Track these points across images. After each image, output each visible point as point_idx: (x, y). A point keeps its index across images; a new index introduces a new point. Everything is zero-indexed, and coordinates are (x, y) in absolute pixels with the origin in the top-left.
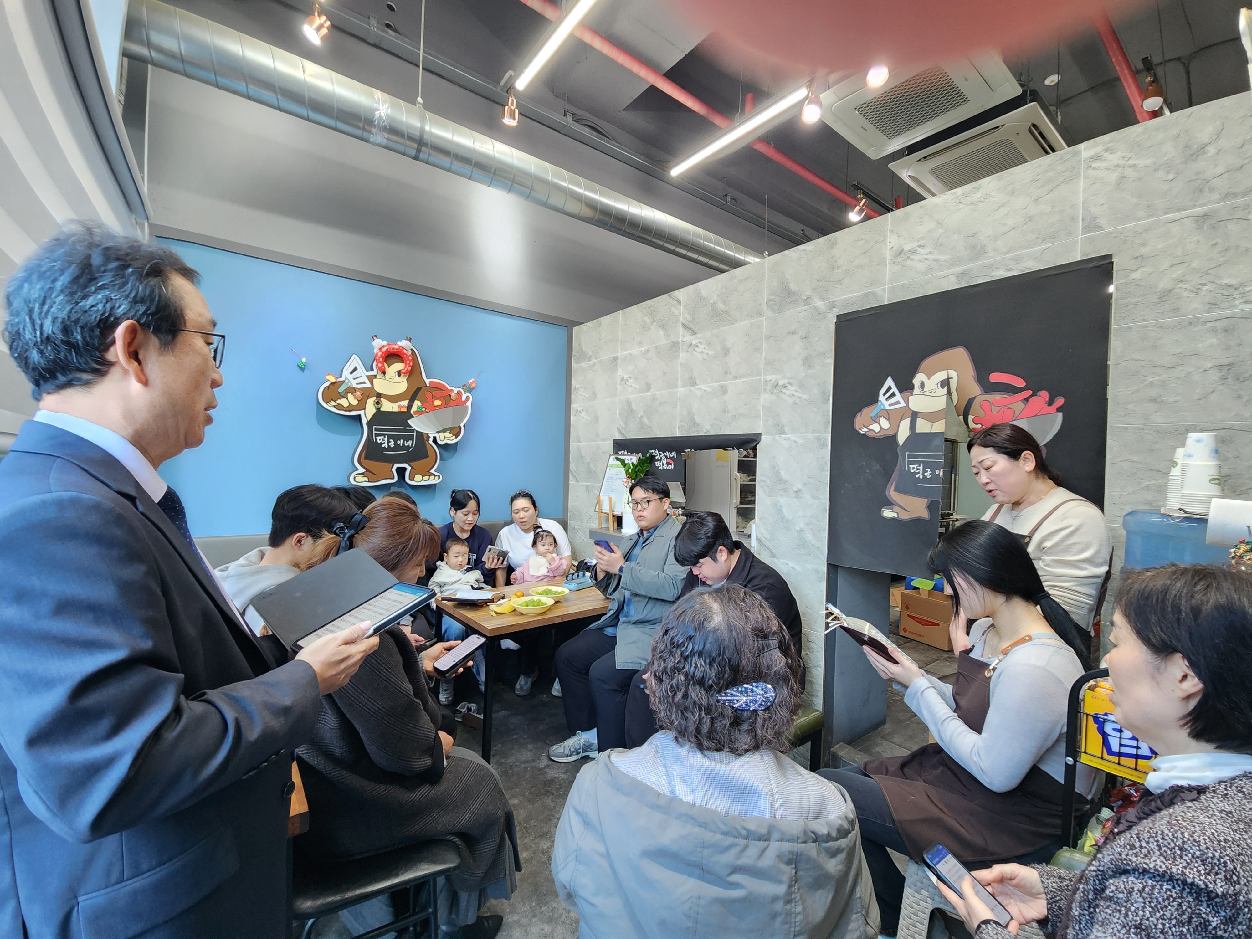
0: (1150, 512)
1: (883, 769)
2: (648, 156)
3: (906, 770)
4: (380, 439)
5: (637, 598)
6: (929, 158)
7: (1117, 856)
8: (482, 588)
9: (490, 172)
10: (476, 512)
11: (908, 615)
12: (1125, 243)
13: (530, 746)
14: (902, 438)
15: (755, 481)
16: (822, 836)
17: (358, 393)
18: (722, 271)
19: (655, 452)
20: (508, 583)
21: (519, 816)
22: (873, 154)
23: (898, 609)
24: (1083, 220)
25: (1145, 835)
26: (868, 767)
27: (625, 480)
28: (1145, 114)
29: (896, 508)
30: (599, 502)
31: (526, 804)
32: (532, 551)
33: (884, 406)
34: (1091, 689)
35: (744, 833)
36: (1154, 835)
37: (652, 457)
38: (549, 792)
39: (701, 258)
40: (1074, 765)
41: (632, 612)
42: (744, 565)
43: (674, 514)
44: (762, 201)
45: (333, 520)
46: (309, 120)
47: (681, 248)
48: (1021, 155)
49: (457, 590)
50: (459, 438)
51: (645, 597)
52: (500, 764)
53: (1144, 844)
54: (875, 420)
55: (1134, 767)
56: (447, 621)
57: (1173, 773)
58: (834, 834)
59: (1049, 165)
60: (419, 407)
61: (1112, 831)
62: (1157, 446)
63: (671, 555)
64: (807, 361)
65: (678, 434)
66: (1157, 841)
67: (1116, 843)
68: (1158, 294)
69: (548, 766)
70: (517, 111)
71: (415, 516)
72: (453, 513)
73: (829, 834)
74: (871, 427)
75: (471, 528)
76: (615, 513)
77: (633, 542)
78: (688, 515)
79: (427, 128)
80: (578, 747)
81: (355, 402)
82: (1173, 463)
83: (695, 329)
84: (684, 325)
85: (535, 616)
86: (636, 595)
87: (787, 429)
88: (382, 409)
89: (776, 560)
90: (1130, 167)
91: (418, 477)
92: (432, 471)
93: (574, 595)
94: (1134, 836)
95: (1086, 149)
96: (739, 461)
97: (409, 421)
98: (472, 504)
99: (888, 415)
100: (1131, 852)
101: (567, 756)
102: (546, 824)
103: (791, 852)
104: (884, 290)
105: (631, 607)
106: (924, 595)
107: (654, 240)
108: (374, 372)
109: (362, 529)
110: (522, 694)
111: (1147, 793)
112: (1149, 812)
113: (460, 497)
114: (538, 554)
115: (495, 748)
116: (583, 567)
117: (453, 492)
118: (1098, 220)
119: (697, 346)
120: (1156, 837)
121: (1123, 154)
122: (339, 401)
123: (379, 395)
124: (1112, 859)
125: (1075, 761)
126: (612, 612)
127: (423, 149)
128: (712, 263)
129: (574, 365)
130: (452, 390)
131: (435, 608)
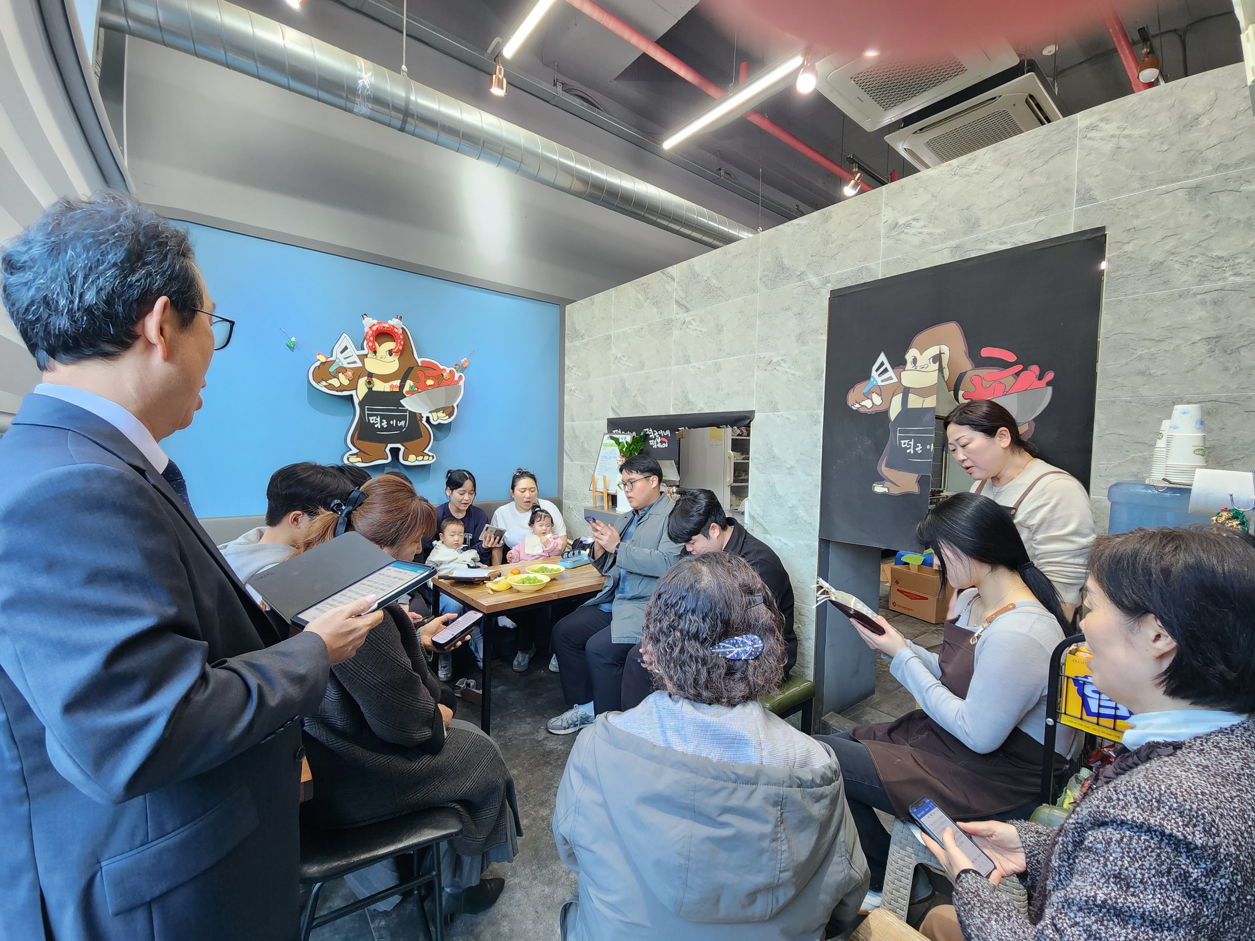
0: (1135, 484)
1: (871, 734)
2: (640, 128)
3: (893, 735)
4: (372, 420)
5: (632, 576)
6: (924, 130)
7: (1095, 809)
8: (478, 567)
9: (478, 144)
10: (472, 492)
11: (898, 590)
12: (1118, 215)
13: (528, 720)
14: (893, 415)
15: (748, 459)
16: (806, 782)
17: (350, 373)
18: (715, 247)
19: (649, 431)
20: (504, 561)
21: (519, 786)
22: (869, 126)
23: (888, 584)
24: (1077, 192)
25: (1122, 788)
26: (857, 733)
27: (619, 459)
28: (1141, 85)
29: (887, 484)
30: (593, 481)
31: (525, 774)
32: (529, 529)
33: (877, 382)
34: (1073, 653)
35: (733, 777)
36: (1131, 788)
37: (646, 436)
38: (548, 762)
39: (695, 234)
40: (1055, 726)
41: (628, 589)
42: (738, 541)
43: (669, 492)
44: (756, 176)
45: (327, 497)
46: (289, 89)
47: (675, 224)
48: (1015, 124)
49: (455, 569)
50: (453, 418)
51: (640, 575)
52: (500, 737)
53: (1121, 797)
54: (868, 396)
55: (1112, 727)
56: (444, 599)
57: (1149, 731)
58: (818, 781)
59: (1045, 136)
60: (411, 387)
61: (1090, 787)
62: (1143, 419)
63: (665, 534)
64: (801, 338)
65: (672, 412)
66: (1134, 794)
67: (1094, 796)
68: (1149, 266)
69: (546, 738)
70: (505, 80)
71: (412, 493)
72: (448, 493)
73: (813, 781)
74: (863, 403)
75: (467, 508)
76: (610, 492)
77: (629, 519)
78: (682, 493)
79: (413, 98)
80: (575, 719)
81: (346, 382)
82: (1158, 435)
83: (688, 306)
84: (677, 302)
85: (532, 593)
86: (631, 573)
87: (780, 407)
88: (374, 389)
89: (768, 536)
90: (1126, 137)
91: (412, 458)
92: (426, 451)
93: (569, 573)
94: (1111, 789)
95: (1082, 119)
96: (732, 439)
97: (402, 401)
98: (468, 484)
99: (880, 391)
100: (1108, 805)
101: (565, 728)
102: (546, 793)
103: (777, 795)
104: (878, 264)
105: (627, 584)
106: (914, 570)
107: (646, 215)
108: (365, 352)
109: (360, 505)
110: (520, 670)
111: (1124, 749)
112: (1126, 768)
113: (456, 477)
114: (534, 532)
115: (495, 721)
116: (579, 545)
117: (449, 472)
118: (1092, 192)
119: (691, 323)
120: (1133, 789)
121: (1118, 125)
122: (330, 381)
123: (370, 375)
124: (1091, 812)
125: (1055, 722)
126: (607, 589)
127: (409, 120)
128: (706, 239)
129: (568, 344)
130: (444, 370)
131: (432, 587)
